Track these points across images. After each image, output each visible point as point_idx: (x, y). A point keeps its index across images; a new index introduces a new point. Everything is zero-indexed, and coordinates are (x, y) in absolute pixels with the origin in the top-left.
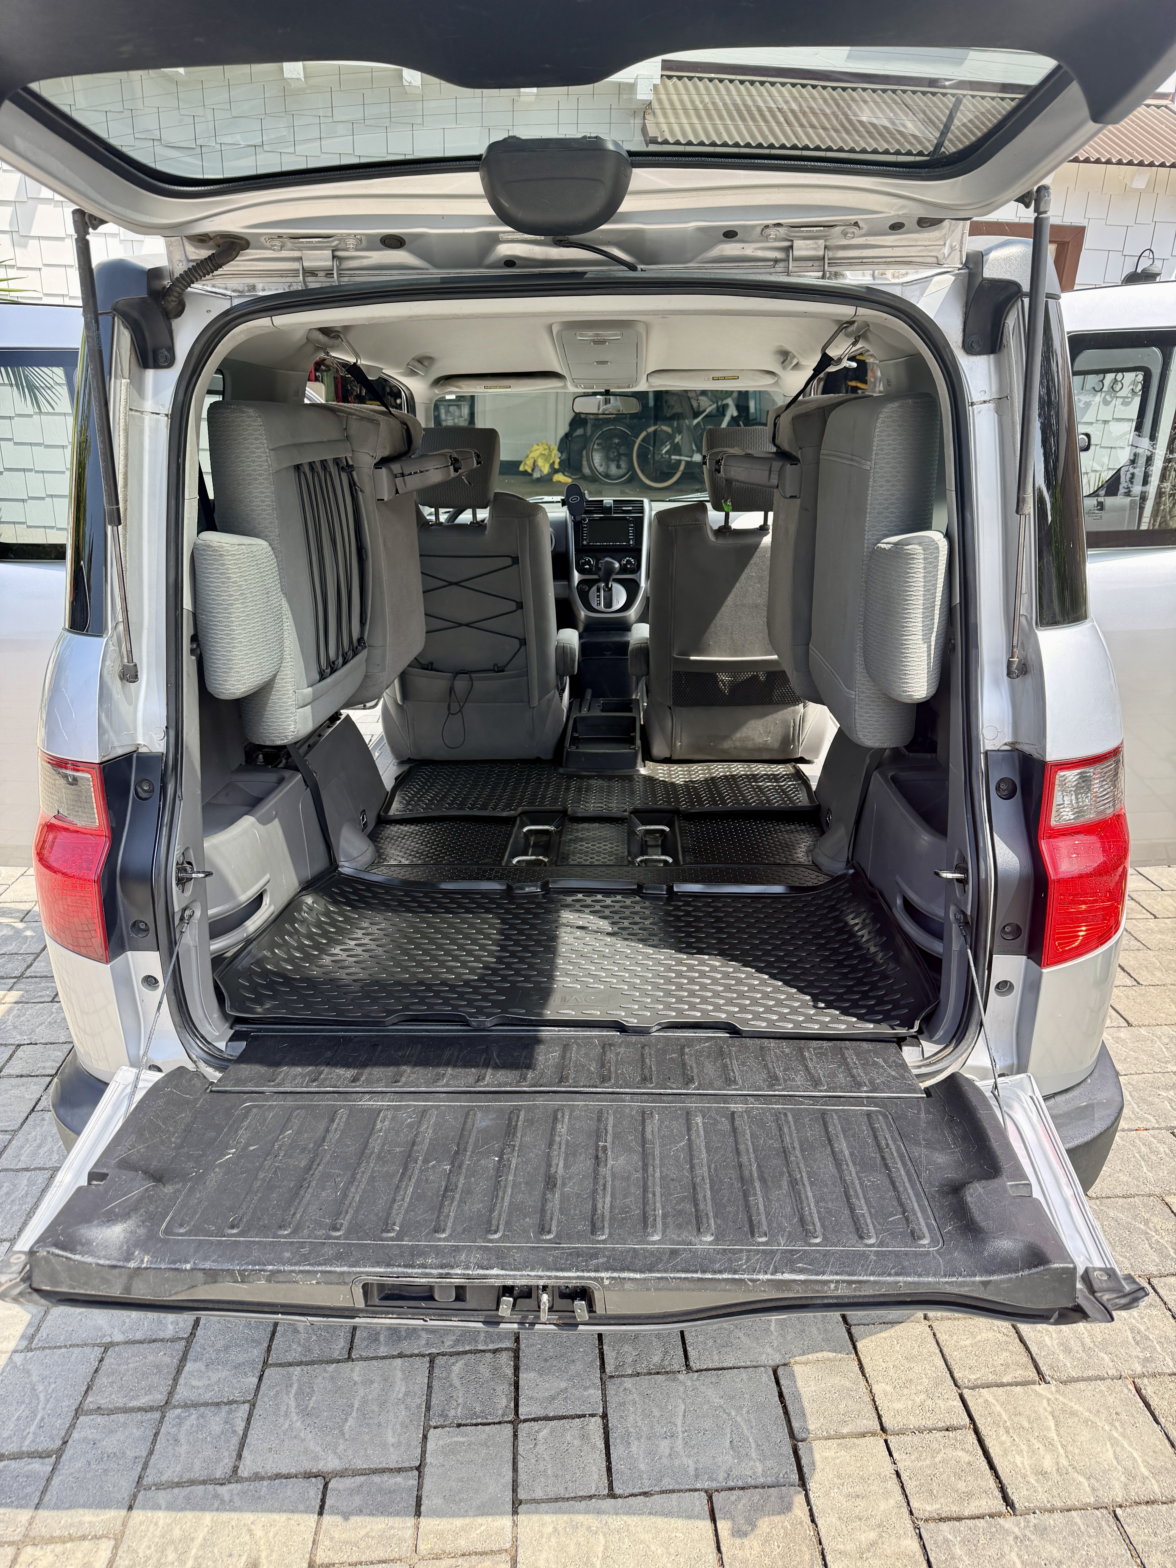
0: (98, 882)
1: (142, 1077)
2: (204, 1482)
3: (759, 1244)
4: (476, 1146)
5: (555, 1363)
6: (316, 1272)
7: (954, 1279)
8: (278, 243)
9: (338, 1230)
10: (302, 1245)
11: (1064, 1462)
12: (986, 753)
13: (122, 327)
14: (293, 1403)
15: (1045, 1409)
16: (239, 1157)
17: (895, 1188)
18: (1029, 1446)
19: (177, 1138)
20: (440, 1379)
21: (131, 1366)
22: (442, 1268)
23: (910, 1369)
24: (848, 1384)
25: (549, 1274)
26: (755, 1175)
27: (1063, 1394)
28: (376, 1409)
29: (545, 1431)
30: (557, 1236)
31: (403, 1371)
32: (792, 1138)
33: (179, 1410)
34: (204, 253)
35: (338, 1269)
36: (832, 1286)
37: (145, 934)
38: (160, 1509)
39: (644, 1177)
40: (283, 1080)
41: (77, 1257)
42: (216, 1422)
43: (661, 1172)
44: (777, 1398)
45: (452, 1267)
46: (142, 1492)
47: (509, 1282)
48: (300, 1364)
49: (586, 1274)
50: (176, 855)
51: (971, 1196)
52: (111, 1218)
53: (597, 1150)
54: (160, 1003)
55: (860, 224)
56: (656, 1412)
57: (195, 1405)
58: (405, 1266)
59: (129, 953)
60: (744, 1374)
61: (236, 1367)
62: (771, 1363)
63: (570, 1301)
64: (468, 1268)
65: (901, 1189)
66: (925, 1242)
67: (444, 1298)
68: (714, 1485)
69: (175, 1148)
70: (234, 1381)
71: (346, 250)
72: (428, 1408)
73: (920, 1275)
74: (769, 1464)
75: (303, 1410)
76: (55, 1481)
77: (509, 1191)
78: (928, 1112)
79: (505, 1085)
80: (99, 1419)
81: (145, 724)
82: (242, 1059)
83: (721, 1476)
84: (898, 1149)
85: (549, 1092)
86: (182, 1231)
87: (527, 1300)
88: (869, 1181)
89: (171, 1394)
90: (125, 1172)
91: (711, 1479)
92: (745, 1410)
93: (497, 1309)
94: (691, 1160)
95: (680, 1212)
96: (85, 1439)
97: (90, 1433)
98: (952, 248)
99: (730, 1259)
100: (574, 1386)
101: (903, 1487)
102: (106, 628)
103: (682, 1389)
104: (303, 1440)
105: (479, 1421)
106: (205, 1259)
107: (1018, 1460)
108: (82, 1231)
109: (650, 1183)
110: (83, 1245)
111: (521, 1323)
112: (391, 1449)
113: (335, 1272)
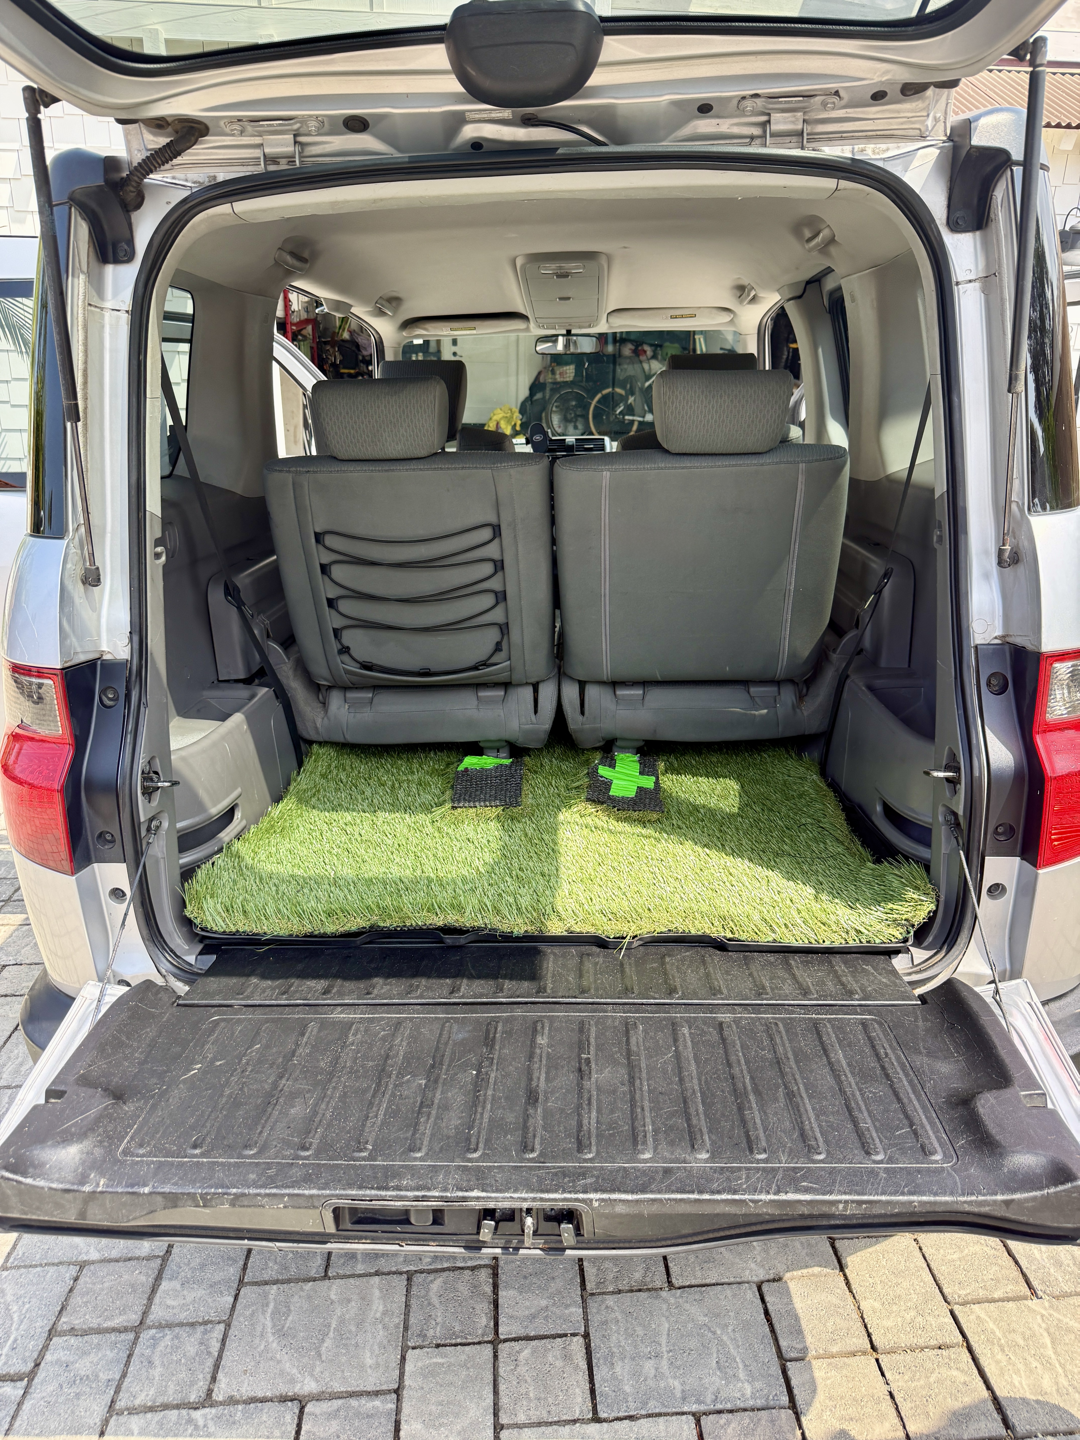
0: (61, 791)
1: (109, 991)
2: (178, 1407)
3: (758, 1161)
4: (451, 1061)
5: (534, 1280)
6: (283, 1195)
7: (974, 1198)
8: (237, 127)
9: (307, 1149)
10: (269, 1166)
11: (1063, 1381)
12: (976, 647)
13: (79, 219)
14: (269, 1324)
15: (1040, 1326)
16: (203, 1072)
17: (899, 1100)
18: (1026, 1365)
19: (142, 1053)
20: (418, 1297)
21: (106, 1285)
22: (418, 1190)
23: (898, 1284)
24: (835, 1301)
25: (532, 1195)
26: (749, 1088)
27: (1057, 1310)
28: (353, 1329)
29: (526, 1351)
30: (541, 1155)
31: (381, 1290)
32: (785, 1047)
33: (154, 1331)
34: (162, 141)
35: (306, 1192)
36: (841, 1206)
37: (111, 845)
38: (133, 1434)
39: (631, 1091)
40: (252, 993)
41: (29, 1181)
42: (191, 1344)
43: (649, 1086)
44: (763, 1316)
45: (429, 1189)
46: (114, 1417)
47: (491, 1205)
48: (276, 1282)
49: (573, 1196)
50: (141, 763)
51: (983, 1107)
52: (66, 1139)
53: (580, 1063)
54: (126, 915)
55: (842, 93)
56: (640, 1331)
57: (170, 1326)
58: (379, 1188)
59: (95, 865)
60: (728, 1291)
61: (211, 1286)
62: (755, 1279)
63: (555, 1224)
64: (445, 1190)
65: (905, 1100)
66: (938, 1157)
67: (421, 1222)
68: (703, 1408)
69: (139, 1063)
70: (210, 1300)
71: (309, 134)
72: (406, 1328)
73: (936, 1194)
74: (758, 1385)
75: (279, 1330)
76: (27, 1406)
77: (489, 1106)
78: (925, 1020)
79: (481, 996)
80: (73, 1340)
81: (109, 630)
82: (212, 972)
83: (709, 1398)
84: (898, 1058)
85: (526, 1003)
86: (141, 1151)
87: (510, 1224)
88: (870, 1092)
89: (145, 1314)
90: (84, 1089)
91: (699, 1402)
92: (730, 1328)
93: (478, 1233)
94: (680, 1073)
95: (671, 1128)
96: (58, 1362)
97: (63, 1355)
98: (936, 120)
99: (728, 1179)
100: (554, 1304)
101: (897, 1409)
102: (67, 530)
103: (665, 1307)
104: (279, 1362)
105: (459, 1341)
106: (163, 1182)
107: (1016, 1380)
108: (35, 1152)
109: (638, 1096)
110: (35, 1167)
111: (505, 1248)
112: (369, 1371)
113: (303, 1195)
